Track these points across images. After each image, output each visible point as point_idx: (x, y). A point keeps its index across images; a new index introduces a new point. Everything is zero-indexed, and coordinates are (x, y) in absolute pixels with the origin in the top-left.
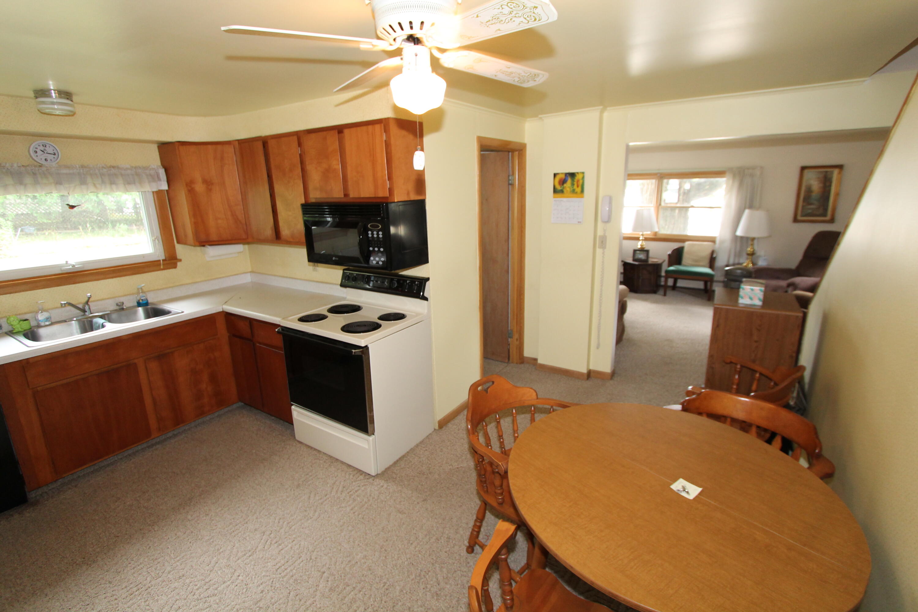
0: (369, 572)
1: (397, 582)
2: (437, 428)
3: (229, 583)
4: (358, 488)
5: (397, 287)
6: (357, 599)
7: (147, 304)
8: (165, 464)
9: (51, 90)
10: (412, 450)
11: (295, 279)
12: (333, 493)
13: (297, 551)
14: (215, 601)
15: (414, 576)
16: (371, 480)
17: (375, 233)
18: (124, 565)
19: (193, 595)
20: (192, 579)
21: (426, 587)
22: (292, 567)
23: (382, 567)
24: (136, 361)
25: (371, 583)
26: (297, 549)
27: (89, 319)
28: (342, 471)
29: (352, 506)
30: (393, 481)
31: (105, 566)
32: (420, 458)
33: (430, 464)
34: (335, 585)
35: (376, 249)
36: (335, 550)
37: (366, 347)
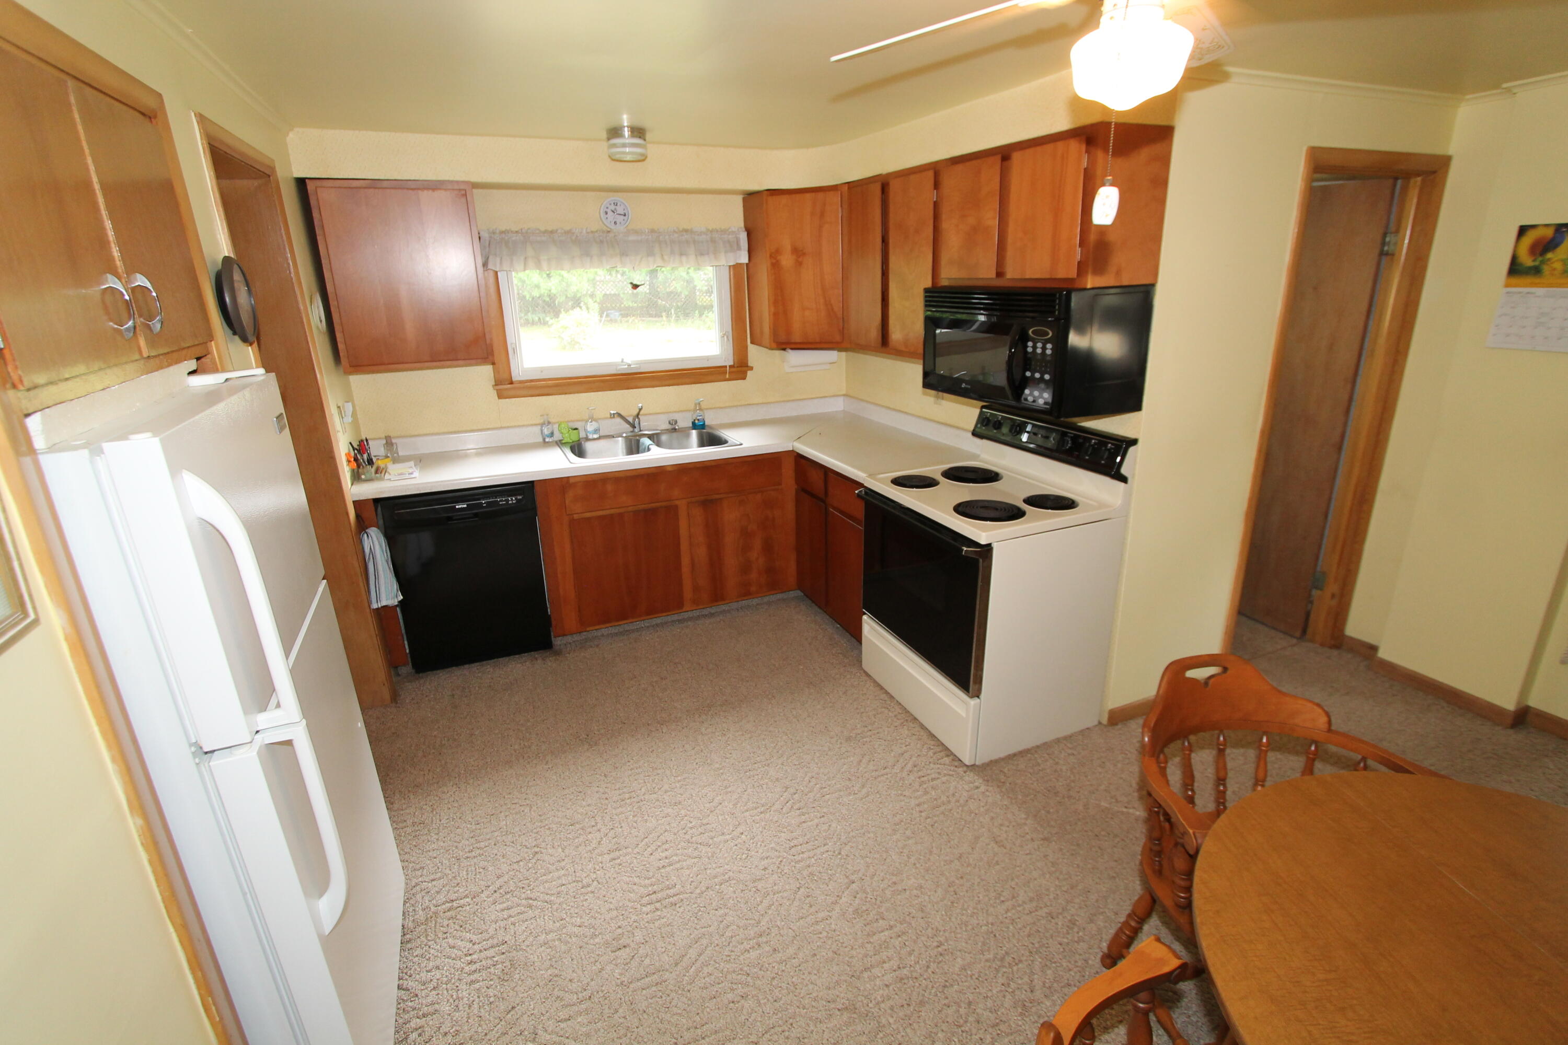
0: (920, 914)
1: (960, 951)
2: (1105, 721)
3: (728, 837)
4: (937, 776)
5: (1070, 447)
6: (891, 946)
7: (703, 426)
8: (692, 650)
9: (624, 127)
10: (1046, 746)
11: (906, 413)
12: (897, 769)
13: (824, 834)
14: (706, 852)
15: (991, 956)
16: (960, 770)
17: (1039, 345)
18: (623, 762)
19: (685, 834)
20: (688, 813)
21: (1009, 984)
22: (811, 854)
23: (942, 915)
24: (677, 502)
25: (918, 931)
26: (824, 830)
27: (638, 438)
28: (919, 739)
29: (921, 800)
30: (998, 787)
31: (605, 754)
32: (1057, 763)
33: (1073, 781)
34: (864, 908)
35: (1037, 375)
36: (877, 856)
37: (988, 548)
